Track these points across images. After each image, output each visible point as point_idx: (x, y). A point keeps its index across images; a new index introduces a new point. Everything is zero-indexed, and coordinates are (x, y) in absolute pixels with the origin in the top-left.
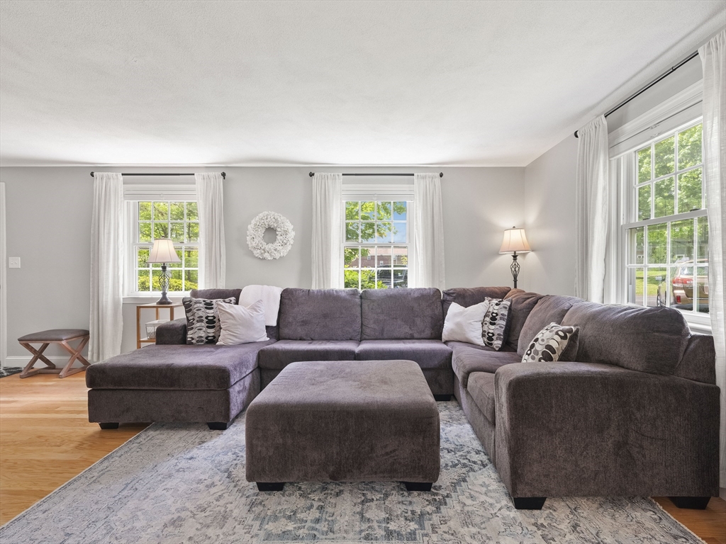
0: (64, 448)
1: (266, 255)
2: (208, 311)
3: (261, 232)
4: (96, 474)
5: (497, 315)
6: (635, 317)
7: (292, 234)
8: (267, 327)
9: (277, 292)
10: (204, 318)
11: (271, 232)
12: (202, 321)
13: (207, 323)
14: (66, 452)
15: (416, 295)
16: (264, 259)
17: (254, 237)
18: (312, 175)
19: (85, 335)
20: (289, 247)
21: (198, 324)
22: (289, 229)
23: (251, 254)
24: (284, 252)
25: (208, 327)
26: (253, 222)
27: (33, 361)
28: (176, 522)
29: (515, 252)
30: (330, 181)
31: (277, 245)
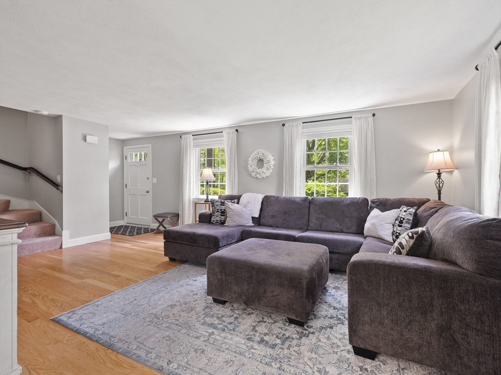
0: (153, 265)
1: (258, 175)
2: (222, 206)
3: (256, 162)
4: (157, 279)
5: (404, 219)
6: (472, 226)
7: (273, 163)
8: (252, 217)
9: (260, 197)
10: (219, 210)
11: (261, 162)
12: (218, 212)
13: (221, 213)
14: (152, 267)
15: (348, 202)
16: (257, 178)
17: (252, 165)
18: (284, 125)
19: (177, 215)
20: (271, 171)
21: (217, 213)
22: (271, 160)
23: (250, 175)
24: (268, 173)
25: (221, 215)
26: (252, 156)
27: (159, 226)
28: (172, 306)
29: (439, 170)
30: (295, 128)
31: (264, 169)
